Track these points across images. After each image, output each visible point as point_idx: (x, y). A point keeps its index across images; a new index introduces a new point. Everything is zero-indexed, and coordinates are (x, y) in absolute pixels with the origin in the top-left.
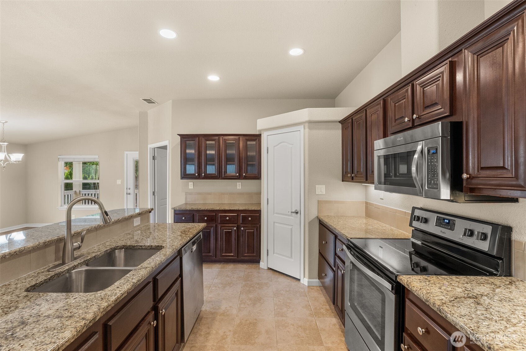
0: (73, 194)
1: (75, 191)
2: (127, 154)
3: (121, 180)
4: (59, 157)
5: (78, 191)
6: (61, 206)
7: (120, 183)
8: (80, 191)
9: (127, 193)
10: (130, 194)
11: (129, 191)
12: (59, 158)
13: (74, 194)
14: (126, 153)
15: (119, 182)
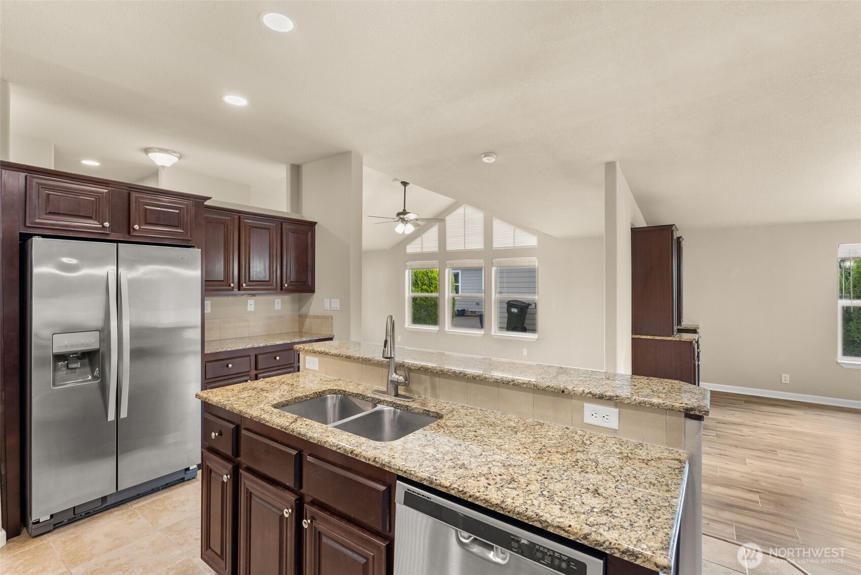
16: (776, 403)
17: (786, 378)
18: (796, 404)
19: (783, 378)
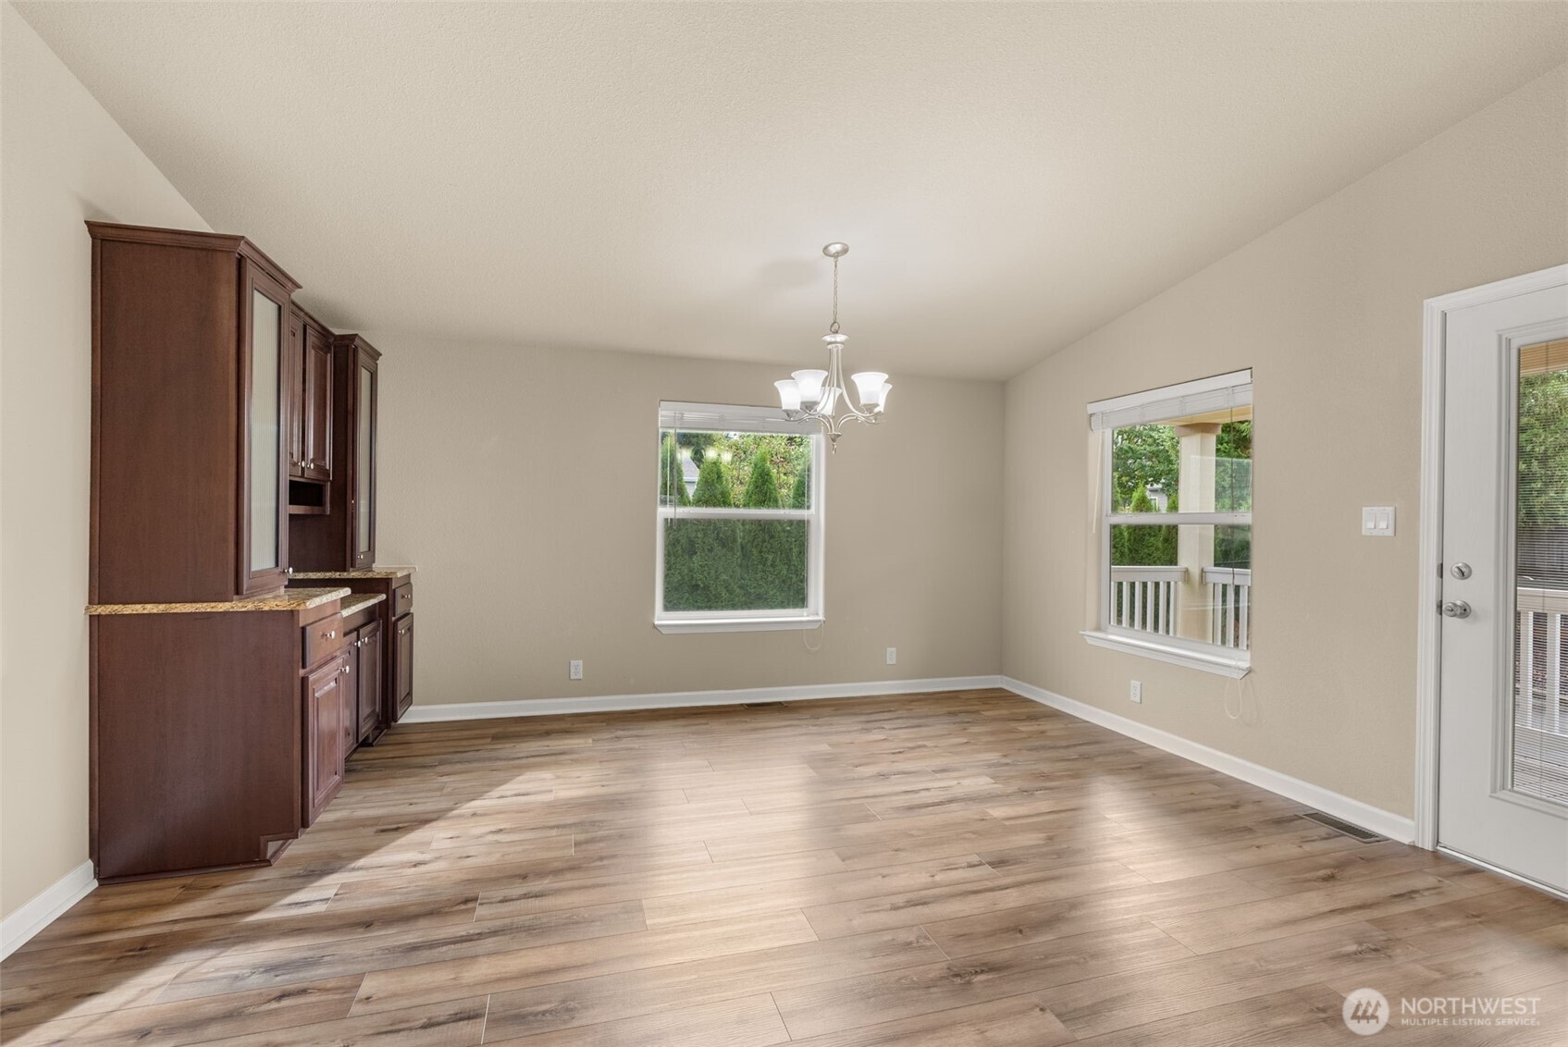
0: (1176, 583)
1: (1187, 571)
2: (1445, 315)
3: (1390, 510)
4: (1091, 408)
5: (1195, 572)
6: (1098, 629)
7: (1383, 525)
8: (1202, 571)
9: (1440, 606)
10: (1464, 612)
11: (1456, 592)
12: (1091, 415)
13: (1180, 583)
14: (1433, 306)
15: (1377, 521)
16: (555, 726)
17: (577, 669)
18: (591, 722)
19: (572, 671)
